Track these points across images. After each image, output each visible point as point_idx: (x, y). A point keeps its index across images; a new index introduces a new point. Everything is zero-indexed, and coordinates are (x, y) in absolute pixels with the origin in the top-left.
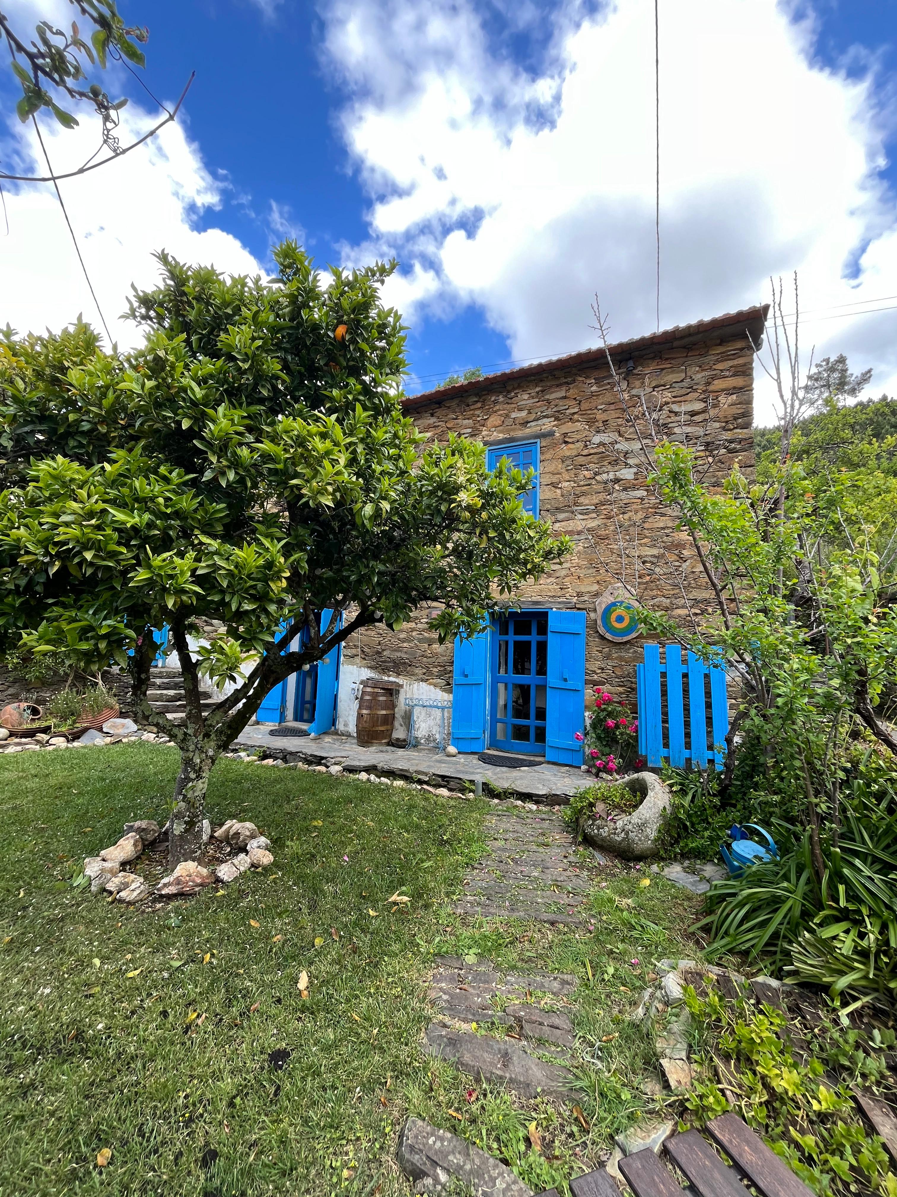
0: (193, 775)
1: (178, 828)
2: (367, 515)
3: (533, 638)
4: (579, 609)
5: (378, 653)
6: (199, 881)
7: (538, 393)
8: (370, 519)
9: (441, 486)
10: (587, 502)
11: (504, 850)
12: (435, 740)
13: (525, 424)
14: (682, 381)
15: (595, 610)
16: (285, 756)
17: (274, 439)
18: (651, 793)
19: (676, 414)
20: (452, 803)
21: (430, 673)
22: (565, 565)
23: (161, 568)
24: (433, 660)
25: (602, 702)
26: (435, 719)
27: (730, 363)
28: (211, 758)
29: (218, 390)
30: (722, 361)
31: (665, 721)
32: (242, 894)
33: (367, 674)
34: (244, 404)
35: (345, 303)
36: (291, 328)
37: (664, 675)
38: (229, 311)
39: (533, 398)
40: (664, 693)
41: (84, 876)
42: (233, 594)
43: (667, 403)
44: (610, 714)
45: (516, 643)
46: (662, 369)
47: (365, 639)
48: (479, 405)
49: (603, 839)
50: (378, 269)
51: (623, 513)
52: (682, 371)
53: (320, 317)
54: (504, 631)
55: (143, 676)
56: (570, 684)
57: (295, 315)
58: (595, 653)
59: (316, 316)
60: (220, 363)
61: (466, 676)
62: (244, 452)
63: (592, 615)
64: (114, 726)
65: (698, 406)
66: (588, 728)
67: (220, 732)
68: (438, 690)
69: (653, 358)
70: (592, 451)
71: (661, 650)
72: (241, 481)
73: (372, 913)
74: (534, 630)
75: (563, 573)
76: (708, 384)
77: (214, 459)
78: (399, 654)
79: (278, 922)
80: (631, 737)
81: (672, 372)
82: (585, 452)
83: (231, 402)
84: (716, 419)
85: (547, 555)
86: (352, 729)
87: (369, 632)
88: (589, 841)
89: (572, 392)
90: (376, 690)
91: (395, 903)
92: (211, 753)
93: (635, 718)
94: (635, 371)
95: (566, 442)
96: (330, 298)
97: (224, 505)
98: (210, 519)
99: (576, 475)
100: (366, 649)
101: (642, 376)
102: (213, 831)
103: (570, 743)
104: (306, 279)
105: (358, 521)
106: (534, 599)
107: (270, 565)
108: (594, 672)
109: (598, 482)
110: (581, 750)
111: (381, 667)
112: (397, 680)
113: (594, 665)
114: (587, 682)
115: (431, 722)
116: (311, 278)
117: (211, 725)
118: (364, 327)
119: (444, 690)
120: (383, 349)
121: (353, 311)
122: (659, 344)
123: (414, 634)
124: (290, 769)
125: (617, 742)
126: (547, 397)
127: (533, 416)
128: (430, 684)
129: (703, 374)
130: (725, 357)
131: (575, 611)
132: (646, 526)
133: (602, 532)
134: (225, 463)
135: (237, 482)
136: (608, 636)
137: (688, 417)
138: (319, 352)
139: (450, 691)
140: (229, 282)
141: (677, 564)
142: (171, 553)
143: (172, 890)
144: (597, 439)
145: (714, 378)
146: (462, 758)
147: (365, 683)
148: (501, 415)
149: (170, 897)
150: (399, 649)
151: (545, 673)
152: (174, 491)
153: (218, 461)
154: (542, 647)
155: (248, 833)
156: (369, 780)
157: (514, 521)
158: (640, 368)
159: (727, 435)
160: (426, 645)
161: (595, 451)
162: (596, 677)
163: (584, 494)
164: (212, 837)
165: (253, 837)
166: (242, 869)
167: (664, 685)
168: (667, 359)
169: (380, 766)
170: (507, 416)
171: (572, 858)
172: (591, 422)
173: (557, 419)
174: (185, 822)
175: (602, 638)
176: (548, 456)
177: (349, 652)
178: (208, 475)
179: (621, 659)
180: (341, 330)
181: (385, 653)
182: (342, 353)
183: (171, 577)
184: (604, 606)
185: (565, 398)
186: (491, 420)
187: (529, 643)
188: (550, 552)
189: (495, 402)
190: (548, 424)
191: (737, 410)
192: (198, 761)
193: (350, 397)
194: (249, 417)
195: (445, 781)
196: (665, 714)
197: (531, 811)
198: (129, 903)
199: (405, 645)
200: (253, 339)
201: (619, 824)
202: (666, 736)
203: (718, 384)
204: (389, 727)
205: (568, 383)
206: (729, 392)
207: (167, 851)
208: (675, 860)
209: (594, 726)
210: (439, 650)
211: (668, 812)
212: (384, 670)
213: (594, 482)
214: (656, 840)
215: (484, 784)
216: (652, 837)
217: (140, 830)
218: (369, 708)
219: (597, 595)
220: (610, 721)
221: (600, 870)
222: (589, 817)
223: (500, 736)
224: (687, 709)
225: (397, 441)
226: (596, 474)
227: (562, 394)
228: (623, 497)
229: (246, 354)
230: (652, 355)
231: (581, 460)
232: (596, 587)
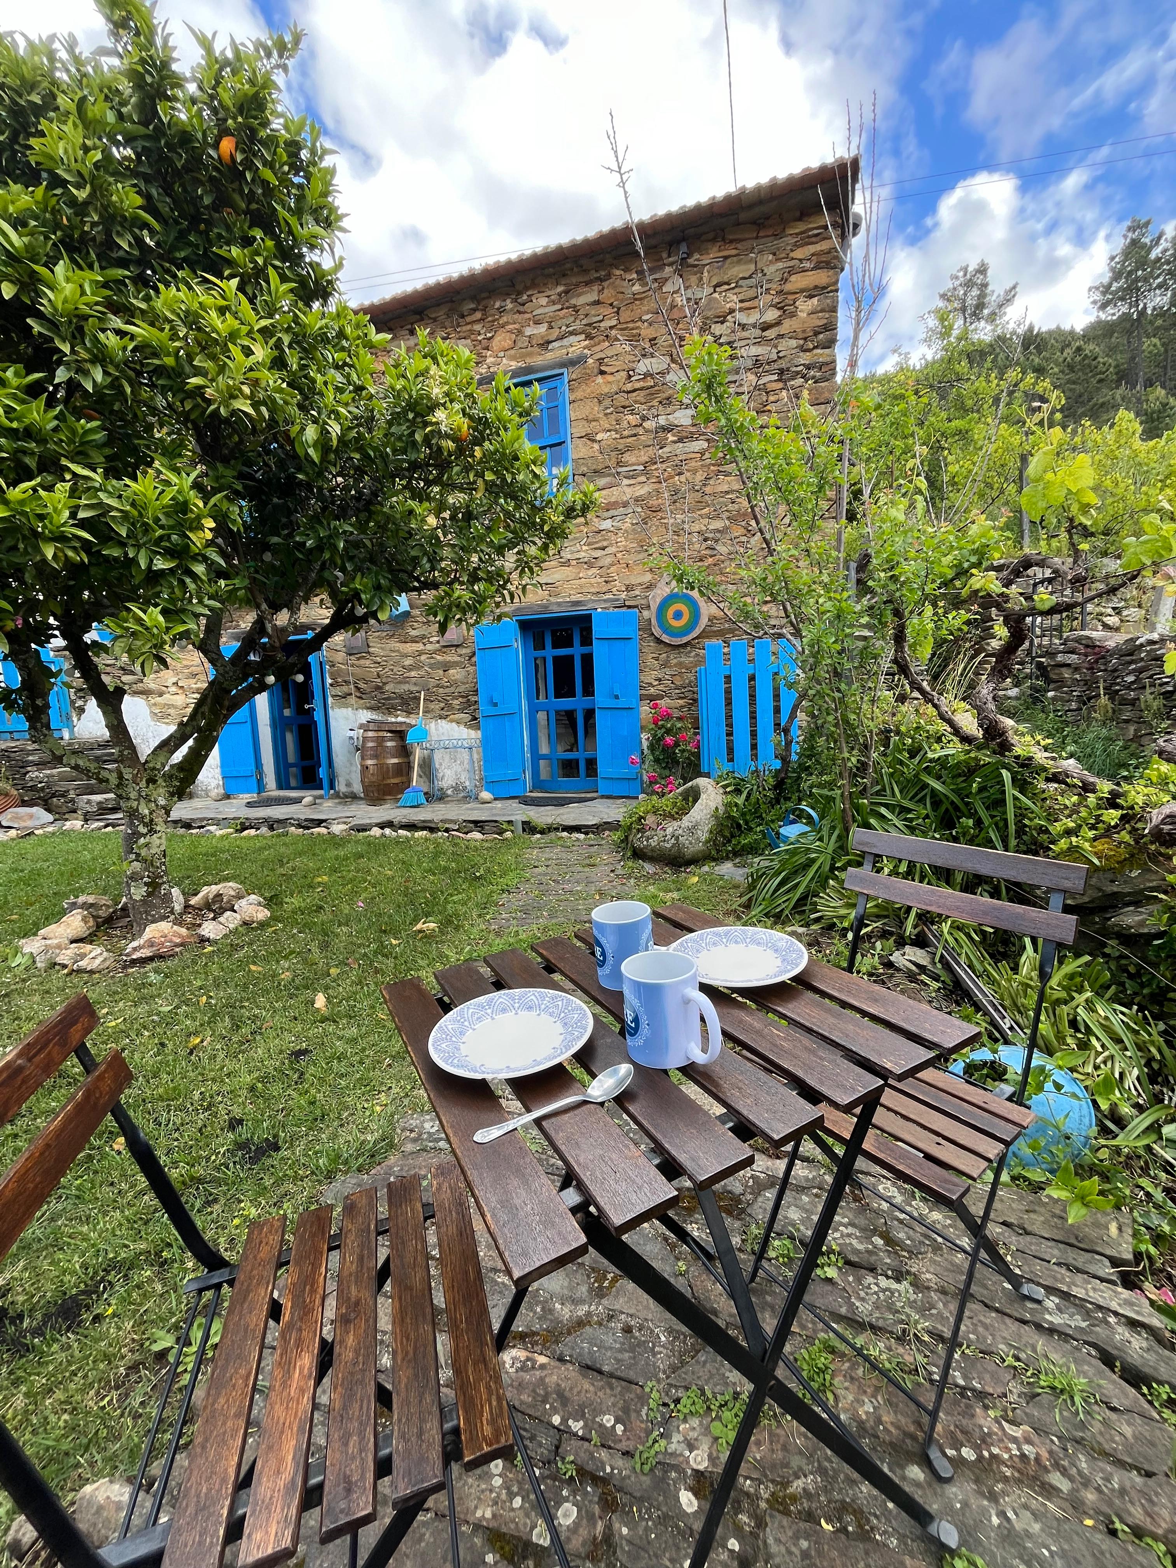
0: (142, 830)
1: (138, 892)
2: (310, 442)
3: (576, 651)
4: (629, 607)
5: (378, 688)
6: (178, 940)
7: (559, 295)
8: (315, 445)
9: (412, 405)
10: (633, 460)
11: (546, 874)
12: (465, 788)
13: (545, 345)
14: (750, 277)
15: (648, 607)
16: (272, 824)
17: (154, 320)
18: (703, 796)
19: (743, 327)
20: (487, 845)
21: (449, 706)
22: (609, 550)
23: (22, 502)
24: (452, 689)
25: (661, 718)
26: (462, 763)
27: (812, 249)
28: (163, 807)
29: (47, 238)
30: (802, 246)
31: (730, 734)
32: (235, 948)
33: (365, 716)
34: (96, 265)
35: (226, 97)
36: (146, 137)
37: (728, 679)
38: (36, 99)
39: (554, 303)
40: (729, 703)
41: (23, 955)
42: (138, 547)
43: (732, 311)
44: (668, 731)
45: (556, 659)
46: (726, 258)
47: (357, 670)
48: (478, 315)
49: (653, 850)
50: (274, 44)
51: (680, 474)
52: (751, 261)
53: (190, 119)
54: (539, 645)
55: (39, 702)
56: (622, 703)
57: (148, 113)
58: (651, 661)
59: (183, 117)
60: (40, 191)
61: (496, 705)
62: (111, 340)
63: (646, 614)
64: (17, 818)
65: (772, 315)
66: (646, 751)
67: (169, 777)
68: (462, 727)
69: (714, 240)
70: (638, 385)
71: (726, 650)
72: (115, 384)
73: (394, 942)
74: (577, 640)
75: (608, 560)
76: (784, 280)
77: (66, 348)
78: (406, 687)
79: (285, 964)
80: (693, 754)
81: (739, 262)
82: (629, 387)
83: (73, 261)
84: (793, 335)
85: (570, 513)
86: (358, 788)
87: (362, 662)
88: (638, 854)
89: (608, 294)
90: (381, 734)
91: (420, 931)
92: (162, 802)
93: (696, 734)
94: (691, 261)
95: (602, 373)
96: (200, 88)
97: (98, 423)
98: (82, 444)
99: (618, 423)
100: (362, 685)
101: (698, 269)
102: (187, 900)
103: (625, 772)
104: (151, 43)
105: (300, 452)
106: (574, 598)
107: (181, 507)
108: (650, 685)
109: (647, 431)
110: (638, 778)
111: (385, 705)
112: (408, 721)
113: (650, 677)
114: (642, 698)
115: (457, 767)
116: (159, 41)
117: (154, 769)
118: (261, 142)
119: (470, 727)
120: (300, 186)
121: (241, 110)
122: (720, 216)
123: (423, 657)
124: (279, 836)
125: (678, 763)
126: (573, 301)
127: (555, 333)
128: (452, 721)
129: (780, 265)
130: (806, 240)
131: (624, 610)
132: (708, 490)
133: (654, 502)
134: (84, 355)
135: (111, 386)
136: (665, 638)
137: (758, 332)
138: (199, 183)
139: (477, 727)
140: (22, 44)
141: (744, 539)
142: (33, 483)
143: (146, 953)
144: (643, 366)
145: (791, 271)
146: (499, 804)
147: (365, 727)
148: (511, 332)
149: (143, 961)
150: (405, 680)
151: (592, 694)
152: (14, 397)
153: (73, 351)
154: (587, 660)
155: (233, 893)
156: (383, 835)
157: (517, 458)
158: (696, 256)
159: (805, 358)
160: (441, 672)
161: (642, 384)
162: (652, 690)
163: (629, 449)
164: (187, 906)
165: (239, 897)
166: (232, 926)
167: (728, 692)
168: (731, 242)
169: (396, 821)
170: (520, 332)
171: (620, 872)
172: (634, 339)
173: (589, 337)
174: (146, 884)
175: (659, 641)
176: (579, 394)
177: (338, 691)
178: (61, 375)
179: (680, 665)
180: (227, 145)
181: (387, 688)
182: (235, 185)
183: (41, 517)
184: (658, 600)
185: (598, 303)
186: (497, 339)
187: (570, 658)
188: (572, 509)
189: (501, 311)
190: (576, 346)
191: (818, 321)
192: (147, 812)
193: (260, 260)
194: (105, 285)
195: (478, 825)
196: (730, 725)
197: (578, 840)
198: (92, 972)
199: (413, 674)
200: (86, 149)
201: (669, 830)
202: (730, 750)
203: (797, 282)
204: (404, 779)
205: (601, 280)
206: (811, 293)
207: (130, 925)
208: (727, 858)
209: (652, 747)
210: (457, 677)
211: (721, 812)
212: (390, 710)
213: (640, 431)
214: (707, 842)
215: (524, 823)
216: (703, 839)
217: (86, 906)
218: (375, 757)
219: (650, 587)
220: (669, 739)
221: (647, 877)
222: (639, 831)
223: (544, 775)
224: (753, 716)
225: (344, 343)
226: (644, 418)
227: (592, 296)
228: (678, 452)
229: (80, 174)
230: (711, 235)
231: (621, 399)
232: (648, 577)
